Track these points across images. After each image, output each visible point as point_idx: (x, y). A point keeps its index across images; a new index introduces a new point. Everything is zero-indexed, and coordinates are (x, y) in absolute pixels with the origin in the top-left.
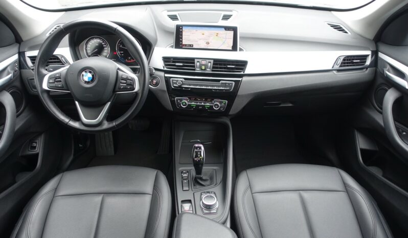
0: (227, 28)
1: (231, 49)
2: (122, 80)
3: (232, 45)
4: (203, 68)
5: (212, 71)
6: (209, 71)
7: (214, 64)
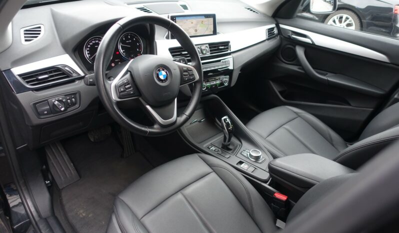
0: (207, 16)
1: (212, 33)
2: (184, 72)
3: (213, 30)
4: (204, 52)
5: (211, 53)
6: (208, 54)
7: (210, 48)
